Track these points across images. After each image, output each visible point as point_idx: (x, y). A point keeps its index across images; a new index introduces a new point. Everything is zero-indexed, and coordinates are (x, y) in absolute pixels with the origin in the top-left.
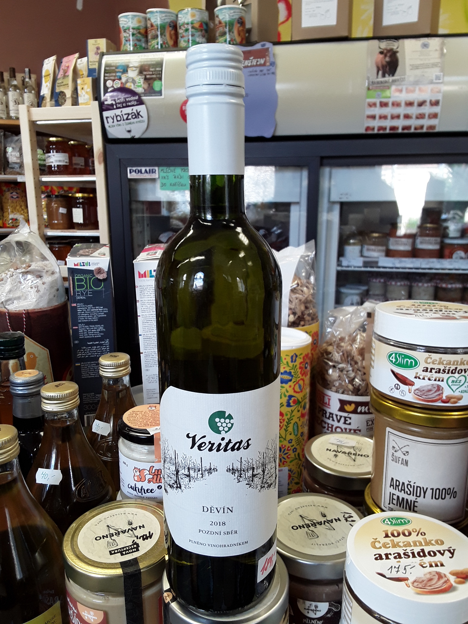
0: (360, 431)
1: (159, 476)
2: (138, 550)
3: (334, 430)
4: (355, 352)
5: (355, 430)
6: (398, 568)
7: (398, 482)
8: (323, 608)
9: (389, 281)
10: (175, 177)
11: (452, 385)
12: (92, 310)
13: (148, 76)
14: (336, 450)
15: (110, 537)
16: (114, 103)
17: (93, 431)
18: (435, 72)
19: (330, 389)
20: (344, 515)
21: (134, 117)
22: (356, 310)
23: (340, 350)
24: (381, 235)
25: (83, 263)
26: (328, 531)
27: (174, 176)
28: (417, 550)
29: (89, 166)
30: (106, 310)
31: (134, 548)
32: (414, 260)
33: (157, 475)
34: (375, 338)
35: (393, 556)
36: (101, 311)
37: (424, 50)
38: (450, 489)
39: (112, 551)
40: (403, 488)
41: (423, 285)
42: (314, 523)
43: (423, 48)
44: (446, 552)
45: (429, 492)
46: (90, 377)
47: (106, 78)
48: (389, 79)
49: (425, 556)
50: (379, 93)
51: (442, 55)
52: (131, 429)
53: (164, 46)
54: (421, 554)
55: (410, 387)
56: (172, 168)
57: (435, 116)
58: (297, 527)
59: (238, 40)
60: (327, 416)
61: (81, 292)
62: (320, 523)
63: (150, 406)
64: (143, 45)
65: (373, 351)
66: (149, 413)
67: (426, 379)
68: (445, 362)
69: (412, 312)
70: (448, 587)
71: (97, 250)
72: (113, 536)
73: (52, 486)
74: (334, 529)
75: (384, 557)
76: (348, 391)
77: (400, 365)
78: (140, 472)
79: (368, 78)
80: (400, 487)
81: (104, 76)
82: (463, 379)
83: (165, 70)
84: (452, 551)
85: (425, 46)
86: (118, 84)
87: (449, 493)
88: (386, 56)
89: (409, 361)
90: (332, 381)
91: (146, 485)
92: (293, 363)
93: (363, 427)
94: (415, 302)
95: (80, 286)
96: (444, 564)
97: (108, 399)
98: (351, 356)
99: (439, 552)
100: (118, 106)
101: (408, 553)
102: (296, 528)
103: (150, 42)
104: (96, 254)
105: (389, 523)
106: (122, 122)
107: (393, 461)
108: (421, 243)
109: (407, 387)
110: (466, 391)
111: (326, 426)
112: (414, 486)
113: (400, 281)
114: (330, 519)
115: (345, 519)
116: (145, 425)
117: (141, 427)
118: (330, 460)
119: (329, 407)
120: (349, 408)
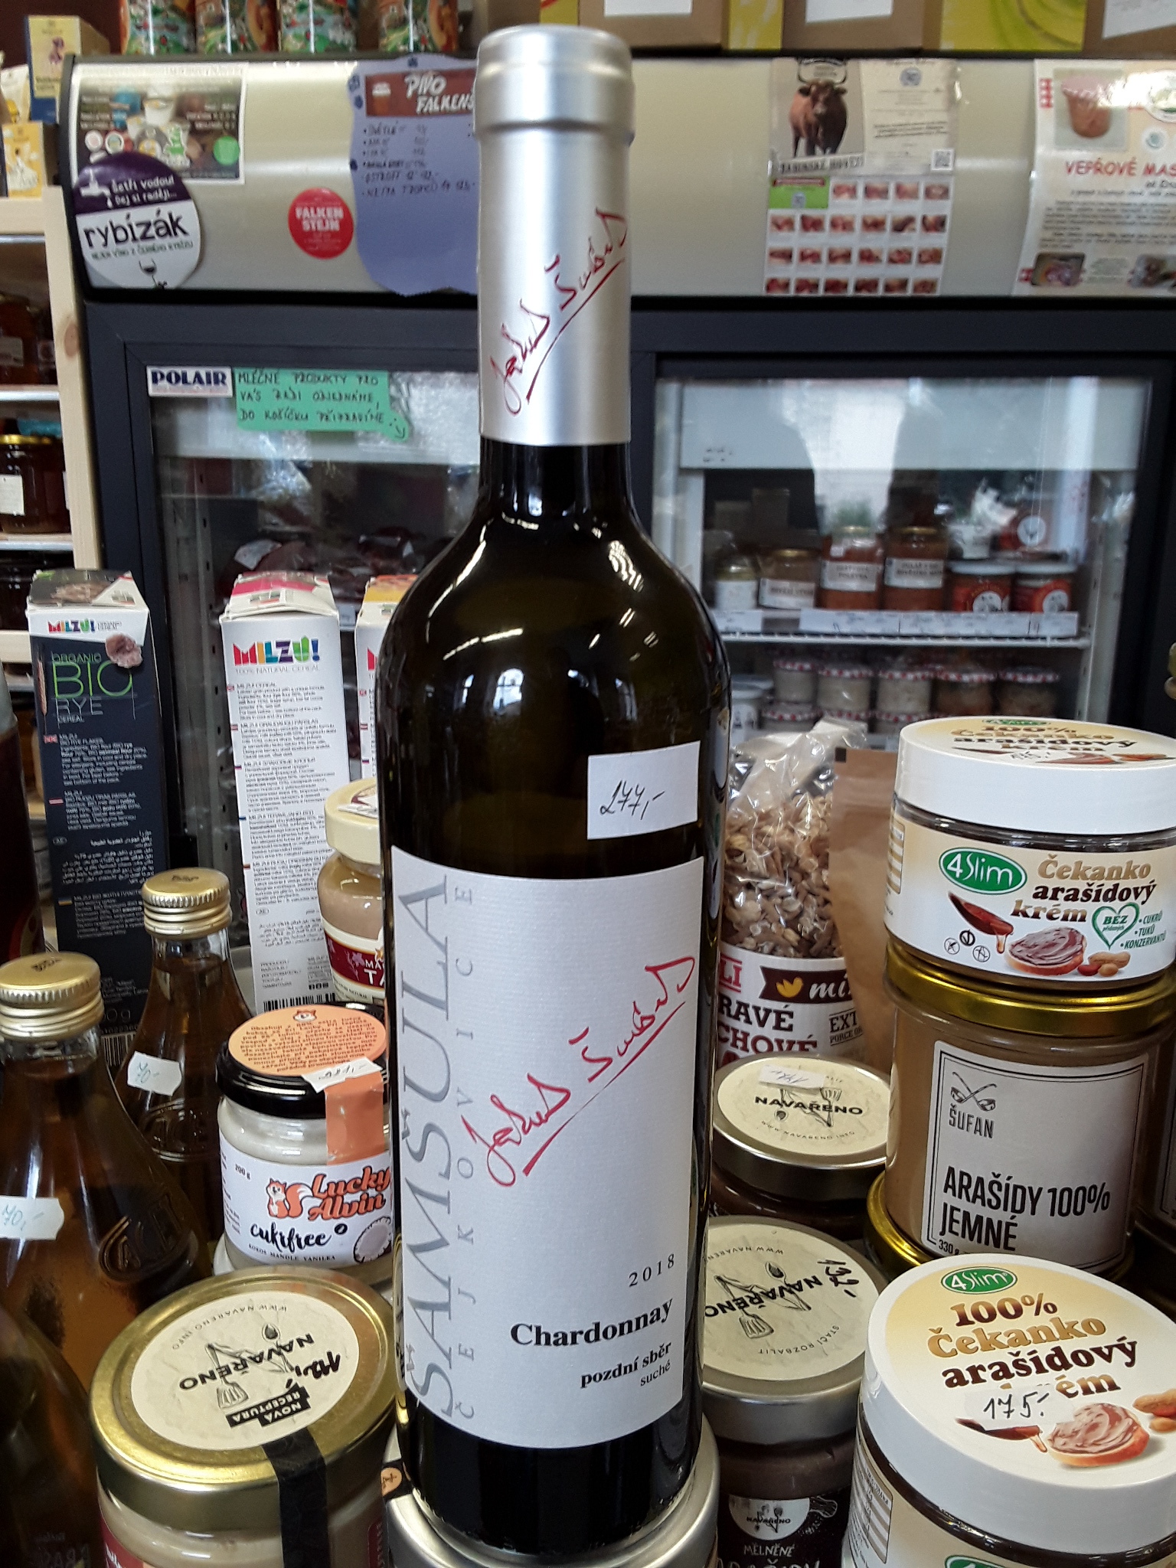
0: (814, 1044)
1: (339, 1199)
2: (305, 1406)
3: (749, 1046)
4: (801, 850)
5: (802, 1044)
6: (1009, 1402)
7: (965, 1178)
8: (796, 1512)
9: (823, 669)
10: (278, 396)
11: (1105, 929)
12: (102, 753)
13: (199, 126)
14: (780, 1101)
15: (222, 1376)
16: (107, 192)
17: (131, 1082)
18: (936, 145)
19: (739, 943)
20: (828, 1269)
21: (162, 232)
22: (801, 742)
23: (765, 844)
24: (803, 553)
25: (75, 623)
26: (795, 1311)
27: (276, 393)
28: (1044, 1351)
29: (37, 362)
30: (141, 753)
31: (294, 1401)
32: (884, 614)
33: (334, 1199)
34: (904, 814)
35: (989, 1372)
36: (126, 755)
37: (908, 88)
38: (1094, 1187)
39: (236, 1414)
40: (979, 1193)
41: (904, 675)
42: (756, 1294)
43: (906, 84)
44: (1115, 1350)
45: (1045, 1200)
46: (100, 935)
47: (84, 126)
48: (829, 159)
49: (1066, 1366)
50: (800, 195)
51: (952, 101)
52: (251, 1075)
53: (242, 47)
54: (1057, 1361)
55: (1002, 937)
56: (268, 372)
57: (934, 257)
58: (713, 1308)
59: (440, 40)
60: (733, 1012)
61: (71, 702)
62: (771, 1295)
63: (298, 1012)
64: (185, 42)
65: (897, 849)
66: (298, 1029)
67: (1043, 915)
68: (1089, 873)
69: (999, 747)
70: (1140, 1441)
71: (106, 587)
72: (229, 1372)
73: (31, 1244)
74: (809, 1308)
75: (968, 1376)
76: (786, 947)
77: (977, 884)
78: (285, 1193)
79: (773, 156)
80: (971, 1191)
81: (79, 121)
82: (1130, 912)
83: (245, 116)
84: (1129, 1347)
85: (911, 78)
86: (116, 144)
87: (1092, 1198)
88: (815, 100)
89: (1000, 873)
90: (743, 923)
91: (304, 1227)
93: (822, 1035)
94: (989, 721)
95: (65, 688)
96: (1118, 1385)
97: (172, 994)
98: (792, 860)
99: (1098, 1351)
100: (118, 203)
101: (1023, 1360)
102: (712, 1312)
103: (203, 33)
104: (106, 596)
105: (963, 1286)
106: (130, 245)
107: (954, 1125)
108: (899, 572)
109: (995, 937)
110: (1136, 944)
111: (730, 1035)
112: (1007, 1186)
113: (849, 669)
114: (794, 1282)
115: (831, 1279)
116: (294, 1065)
117: (283, 1069)
118: (770, 1127)
119: (738, 988)
120: (789, 989)
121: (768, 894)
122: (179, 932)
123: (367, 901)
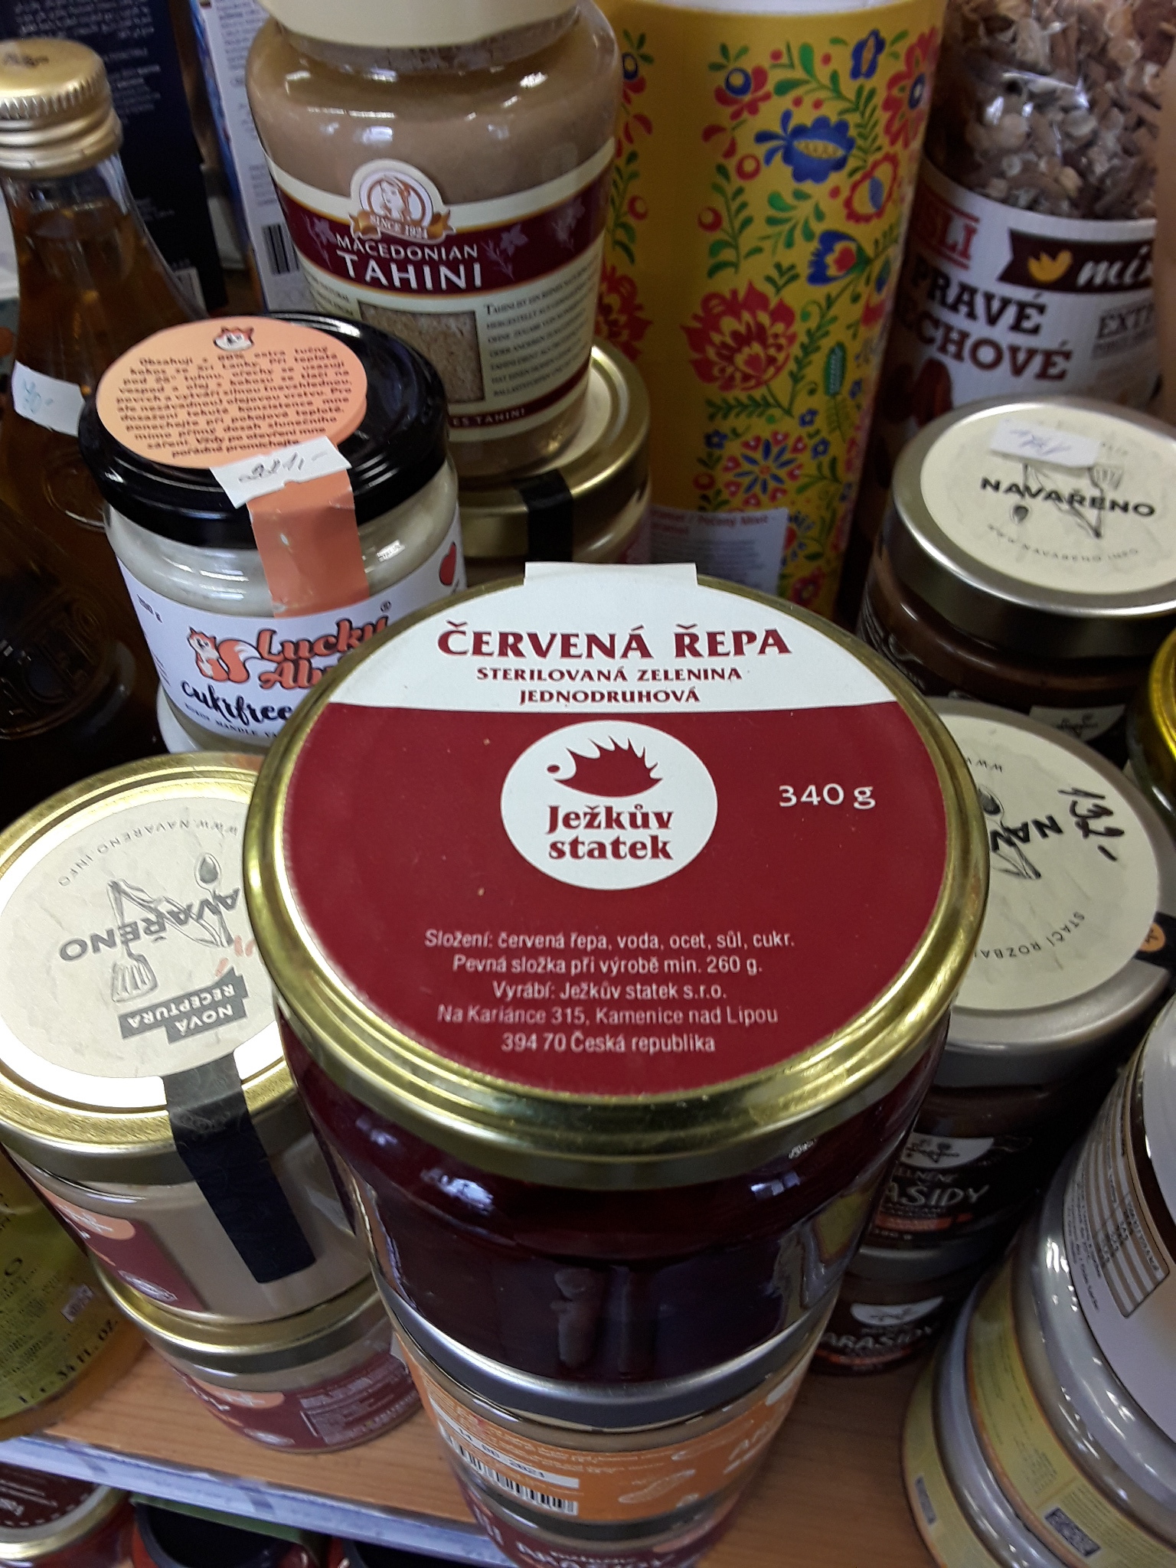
1: (304, 663)
2: (240, 1012)
3: (967, 353)
5: (1048, 355)
8: (969, 1149)
14: (1021, 487)
15: (125, 942)
19: (979, 187)
20: (1074, 804)
23: (1057, 10)
26: (1015, 881)
33: (295, 663)
39: (133, 1015)
60: (950, 299)
63: (224, 331)
66: (218, 369)
74: (1038, 875)
78: (217, 648)
90: (992, 152)
91: (257, 695)
92: (861, 80)
93: (1083, 341)
98: (1096, 41)
114: (1014, 823)
115: (1078, 824)
116: (201, 447)
117: (183, 453)
118: (1001, 535)
119: (964, 261)
120: (1045, 269)
121: (1044, 101)
122: (25, 165)
123: (332, 119)
